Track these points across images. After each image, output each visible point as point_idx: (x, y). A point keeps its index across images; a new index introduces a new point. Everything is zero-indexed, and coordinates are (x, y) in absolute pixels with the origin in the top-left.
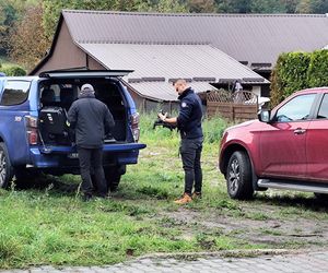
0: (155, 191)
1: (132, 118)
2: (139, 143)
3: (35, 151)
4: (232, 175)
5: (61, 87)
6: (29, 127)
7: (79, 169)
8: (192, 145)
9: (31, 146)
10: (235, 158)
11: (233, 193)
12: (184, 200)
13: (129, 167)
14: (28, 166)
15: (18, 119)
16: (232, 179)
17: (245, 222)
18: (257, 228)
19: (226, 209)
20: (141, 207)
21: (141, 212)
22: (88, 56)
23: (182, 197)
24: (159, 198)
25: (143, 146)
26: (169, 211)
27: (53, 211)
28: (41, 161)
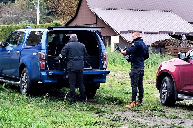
0: (116, 99)
1: (103, 55)
2: (107, 70)
3: (44, 74)
4: (163, 91)
5: (64, 35)
6: (41, 59)
7: (69, 84)
8: (137, 72)
9: (42, 70)
10: (165, 80)
11: (164, 102)
12: (131, 105)
13: (101, 84)
14: (39, 82)
15: (35, 54)
16: (163, 93)
17: (163, 120)
18: (169, 123)
19: (155, 111)
20: (103, 108)
21: (102, 112)
22: (97, 18)
23: (130, 103)
24: (117, 104)
25: (109, 72)
26: (120, 111)
27: (50, 109)
28: (47, 79)
